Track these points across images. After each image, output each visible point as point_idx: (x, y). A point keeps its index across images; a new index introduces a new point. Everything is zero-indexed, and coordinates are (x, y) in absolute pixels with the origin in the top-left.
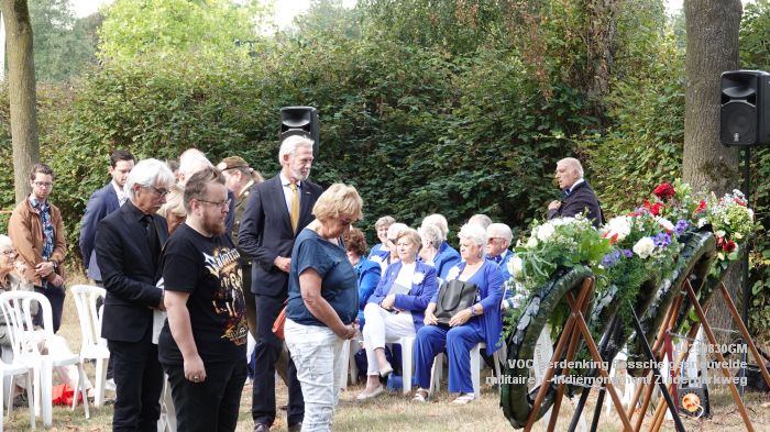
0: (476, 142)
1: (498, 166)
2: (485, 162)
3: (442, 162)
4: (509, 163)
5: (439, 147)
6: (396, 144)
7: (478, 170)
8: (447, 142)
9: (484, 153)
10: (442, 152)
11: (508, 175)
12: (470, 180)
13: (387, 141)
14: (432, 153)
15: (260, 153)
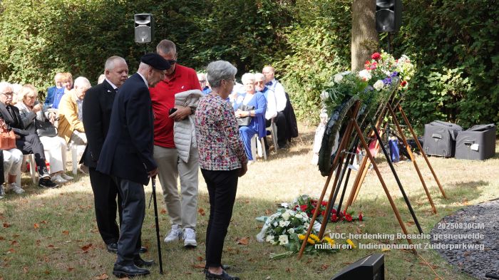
0: (223, 30)
1: (235, 43)
2: (228, 41)
3: (205, 41)
4: (241, 42)
5: (203, 33)
6: (180, 32)
7: (225, 45)
8: (207, 30)
9: (227, 36)
10: (205, 36)
11: (241, 48)
12: (220, 50)
13: (175, 30)
14: (200, 36)
15: (108, 37)
